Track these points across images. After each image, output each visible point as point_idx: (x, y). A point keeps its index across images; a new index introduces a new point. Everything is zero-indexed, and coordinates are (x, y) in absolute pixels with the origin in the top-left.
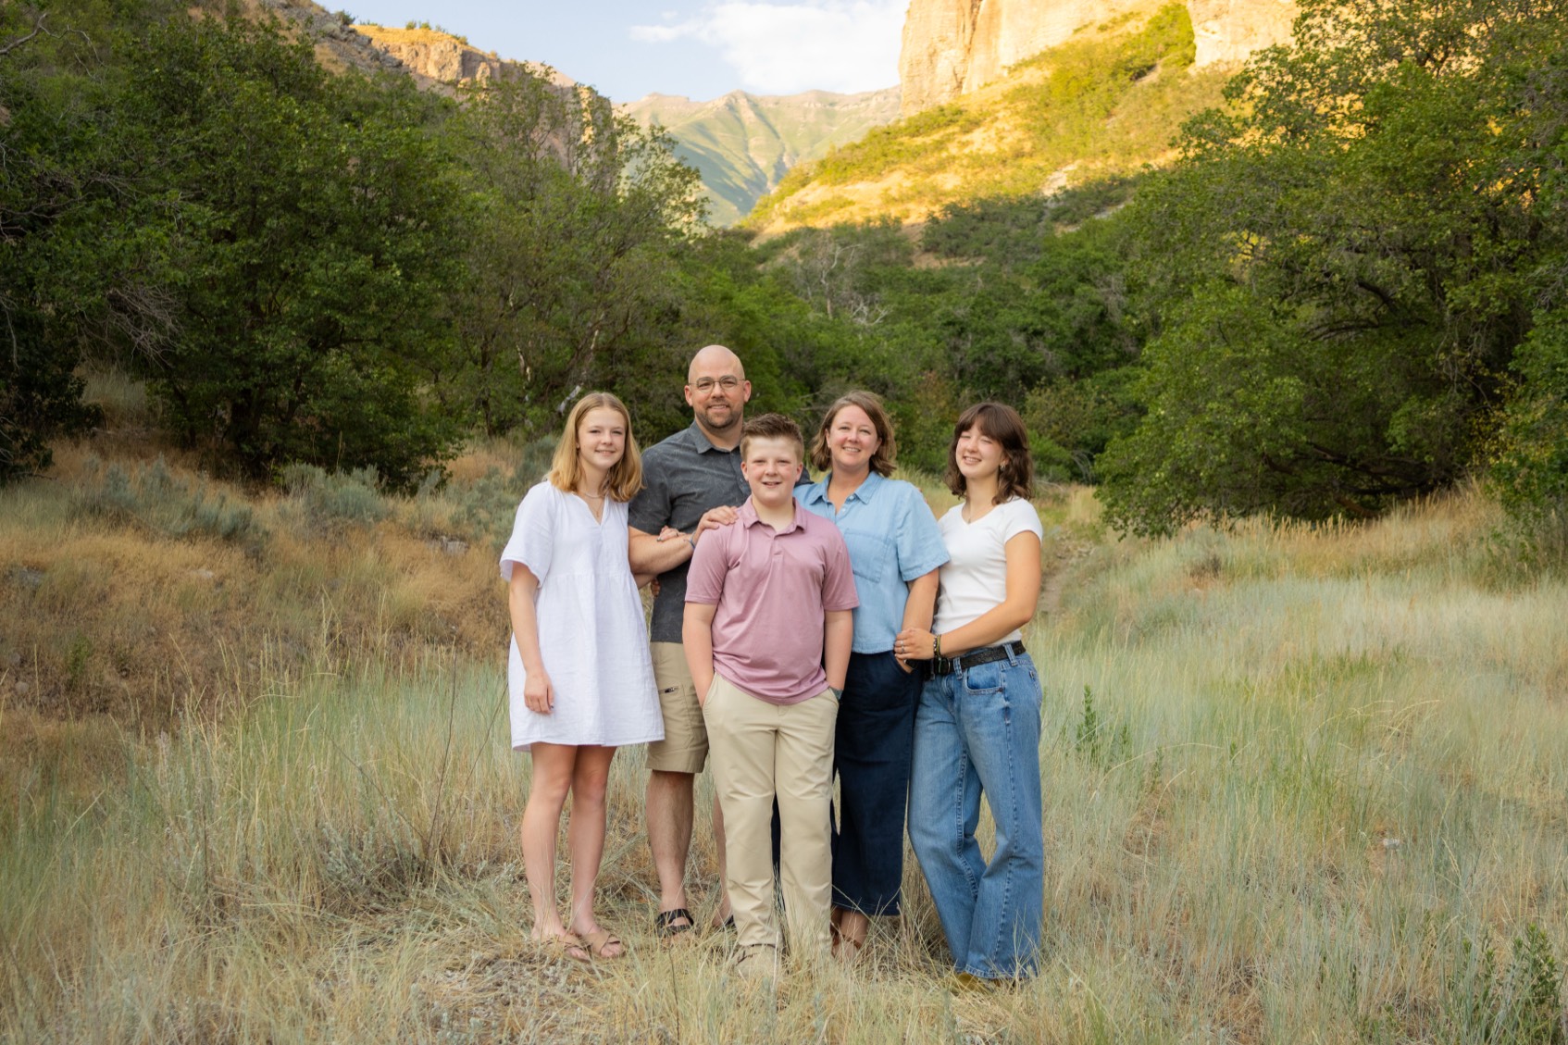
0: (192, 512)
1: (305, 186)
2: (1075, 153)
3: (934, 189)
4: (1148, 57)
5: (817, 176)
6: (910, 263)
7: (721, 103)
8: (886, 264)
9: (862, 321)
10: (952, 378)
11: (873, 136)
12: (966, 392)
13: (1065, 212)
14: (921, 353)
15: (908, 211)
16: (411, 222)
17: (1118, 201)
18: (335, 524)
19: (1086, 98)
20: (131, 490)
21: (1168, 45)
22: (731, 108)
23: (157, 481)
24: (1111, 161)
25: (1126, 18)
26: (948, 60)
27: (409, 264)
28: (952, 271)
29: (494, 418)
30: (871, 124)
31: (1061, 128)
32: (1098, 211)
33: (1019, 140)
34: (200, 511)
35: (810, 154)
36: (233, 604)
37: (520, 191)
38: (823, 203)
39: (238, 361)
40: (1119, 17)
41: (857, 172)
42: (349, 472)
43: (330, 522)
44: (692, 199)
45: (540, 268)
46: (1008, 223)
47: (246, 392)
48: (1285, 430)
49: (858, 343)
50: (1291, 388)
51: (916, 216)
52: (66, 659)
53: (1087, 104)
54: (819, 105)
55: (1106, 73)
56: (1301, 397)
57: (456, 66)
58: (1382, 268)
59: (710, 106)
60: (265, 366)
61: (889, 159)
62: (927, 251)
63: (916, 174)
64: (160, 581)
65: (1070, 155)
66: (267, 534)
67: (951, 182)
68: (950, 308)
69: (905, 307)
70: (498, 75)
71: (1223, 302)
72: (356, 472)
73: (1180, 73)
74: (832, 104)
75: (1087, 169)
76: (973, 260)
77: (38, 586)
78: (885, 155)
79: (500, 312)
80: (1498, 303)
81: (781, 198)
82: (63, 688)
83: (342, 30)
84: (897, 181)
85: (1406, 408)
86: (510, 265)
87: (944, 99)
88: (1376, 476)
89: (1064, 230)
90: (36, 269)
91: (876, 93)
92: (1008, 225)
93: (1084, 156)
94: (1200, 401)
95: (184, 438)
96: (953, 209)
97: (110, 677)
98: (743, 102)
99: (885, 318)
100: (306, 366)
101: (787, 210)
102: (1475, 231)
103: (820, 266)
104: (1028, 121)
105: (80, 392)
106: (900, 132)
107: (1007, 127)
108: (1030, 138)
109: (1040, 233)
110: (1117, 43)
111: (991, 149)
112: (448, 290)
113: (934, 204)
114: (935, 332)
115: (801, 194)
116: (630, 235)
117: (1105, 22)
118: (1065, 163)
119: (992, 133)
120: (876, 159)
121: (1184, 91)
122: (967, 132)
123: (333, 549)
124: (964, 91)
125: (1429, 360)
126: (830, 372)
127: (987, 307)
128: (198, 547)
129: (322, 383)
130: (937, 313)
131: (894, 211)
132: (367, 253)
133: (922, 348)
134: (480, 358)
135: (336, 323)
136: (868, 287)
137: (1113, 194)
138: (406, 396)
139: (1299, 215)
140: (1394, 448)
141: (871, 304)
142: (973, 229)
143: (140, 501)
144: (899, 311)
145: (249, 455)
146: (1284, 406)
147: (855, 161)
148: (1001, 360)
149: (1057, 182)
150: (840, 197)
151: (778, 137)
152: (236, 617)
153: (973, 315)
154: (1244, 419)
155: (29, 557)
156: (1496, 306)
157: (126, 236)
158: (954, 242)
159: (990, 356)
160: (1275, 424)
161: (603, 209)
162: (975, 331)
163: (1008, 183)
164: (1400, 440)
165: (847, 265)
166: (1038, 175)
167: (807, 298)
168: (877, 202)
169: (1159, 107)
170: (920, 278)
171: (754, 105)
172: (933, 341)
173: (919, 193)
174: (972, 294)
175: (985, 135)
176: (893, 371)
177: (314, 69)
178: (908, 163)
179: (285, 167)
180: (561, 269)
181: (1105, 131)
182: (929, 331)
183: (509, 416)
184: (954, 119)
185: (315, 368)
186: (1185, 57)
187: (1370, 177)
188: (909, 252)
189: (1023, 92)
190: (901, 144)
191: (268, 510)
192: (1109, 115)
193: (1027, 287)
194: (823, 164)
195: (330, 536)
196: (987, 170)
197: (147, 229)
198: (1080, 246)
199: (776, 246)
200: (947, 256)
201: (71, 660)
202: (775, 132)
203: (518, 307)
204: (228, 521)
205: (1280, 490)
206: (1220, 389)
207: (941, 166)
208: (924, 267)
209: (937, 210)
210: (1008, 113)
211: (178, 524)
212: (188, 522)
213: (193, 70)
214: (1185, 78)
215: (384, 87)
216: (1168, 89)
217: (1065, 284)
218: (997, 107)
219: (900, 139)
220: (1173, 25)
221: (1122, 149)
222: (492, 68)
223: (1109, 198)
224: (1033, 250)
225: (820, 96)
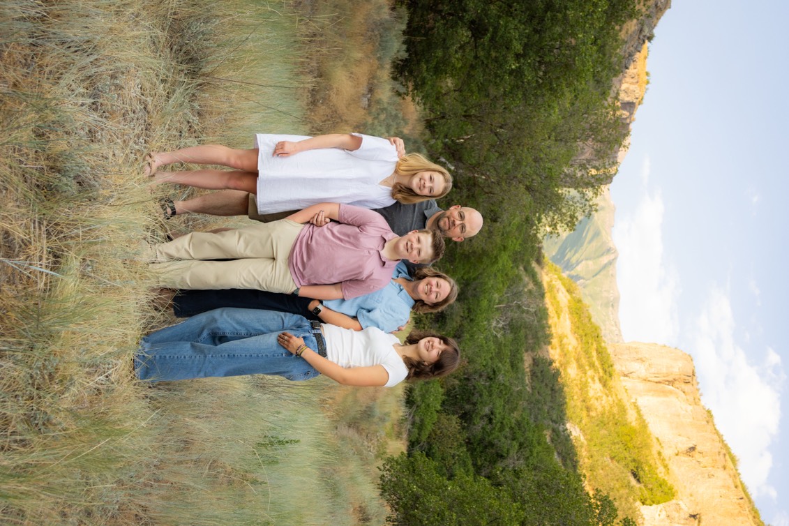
1: (559, 15)
2: (591, 440)
3: (568, 363)
4: (644, 479)
5: (573, 298)
6: (527, 351)
7: (611, 245)
8: (526, 337)
9: (494, 324)
10: (464, 374)
11: (596, 329)
12: (457, 382)
13: (557, 435)
14: (478, 356)
15: (556, 348)
16: (541, 73)
17: (564, 465)
18: (376, 36)
19: (621, 446)
21: (652, 490)
22: (609, 250)
24: (586, 460)
25: (666, 466)
26: (639, 369)
27: (518, 73)
28: (523, 374)
29: (435, 122)
30: (603, 328)
31: (603, 432)
32: (559, 453)
33: (596, 409)
35: (585, 294)
37: (560, 133)
38: (558, 302)
40: (666, 462)
41: (576, 320)
42: (404, 43)
43: (376, 33)
44: (558, 227)
45: (518, 145)
46: (551, 404)
49: (482, 322)
51: (554, 353)
53: (617, 446)
54: (612, 298)
55: (634, 456)
57: (627, 99)
59: (609, 239)
61: (584, 338)
62: (534, 360)
63: (576, 353)
65: (589, 437)
67: (572, 372)
68: (503, 372)
69: (503, 348)
70: (623, 122)
71: (511, 520)
72: (404, 47)
73: (636, 497)
74: (612, 305)
75: (582, 447)
76: (529, 385)
78: (585, 335)
79: (493, 124)
81: (560, 279)
83: (644, 36)
84: (572, 342)
86: (519, 129)
87: (617, 367)
89: (547, 435)
91: (619, 330)
92: (549, 404)
93: (589, 445)
94: (456, 509)
96: (557, 374)
98: (612, 257)
99: (496, 336)
100: (461, 18)
101: (554, 282)
103: (524, 300)
104: (607, 414)
106: (599, 343)
107: (603, 402)
108: (598, 415)
109: (545, 422)
110: (651, 462)
111: (591, 393)
112: (505, 95)
113: (560, 363)
114: (490, 364)
115: (563, 289)
116: (537, 194)
117: (663, 454)
118: (585, 435)
119: (599, 394)
120: (583, 330)
121: (626, 499)
122: (600, 380)
123: (362, 35)
124: (622, 378)
126: (466, 307)
127: (504, 392)
129: (452, 27)
130: (500, 365)
131: (555, 341)
132: (523, 50)
133: (480, 357)
134: (467, 114)
135: (485, 34)
136: (513, 327)
137: (568, 462)
138: (446, 73)
141: (504, 328)
142: (546, 385)
144: (500, 344)
147: (582, 319)
148: (475, 401)
149: (574, 430)
150: (562, 311)
151: (593, 276)
153: (499, 385)
158: (539, 374)
159: (477, 395)
161: (551, 179)
162: (490, 386)
163: (573, 403)
165: (524, 315)
166: (578, 420)
167: (506, 293)
168: (560, 331)
169: (617, 486)
170: (519, 356)
171: (610, 263)
172: (484, 363)
173: (566, 355)
174: (511, 384)
175: (598, 390)
176: (467, 341)
177: (623, 19)
178: (582, 348)
179: (569, 4)
180: (518, 157)
181: (603, 456)
182: (490, 361)
183: (437, 130)
184: (607, 373)
185: (460, 24)
186: (646, 500)
188: (533, 350)
189: (623, 410)
190: (592, 344)
192: (612, 458)
193: (515, 415)
194: (579, 301)
195: (369, 33)
196: (579, 392)
198: (539, 444)
199: (534, 277)
200: (531, 371)
202: (596, 275)
203: (496, 134)
206: (463, 520)
207: (580, 367)
208: (525, 358)
209: (556, 365)
210: (611, 403)
214: (634, 500)
215: (614, 59)
216: (627, 491)
217: (518, 435)
218: (614, 396)
219: (594, 343)
220: (663, 493)
221: (593, 467)
222: (626, 119)
223: (565, 461)
224: (536, 418)
225: (617, 299)
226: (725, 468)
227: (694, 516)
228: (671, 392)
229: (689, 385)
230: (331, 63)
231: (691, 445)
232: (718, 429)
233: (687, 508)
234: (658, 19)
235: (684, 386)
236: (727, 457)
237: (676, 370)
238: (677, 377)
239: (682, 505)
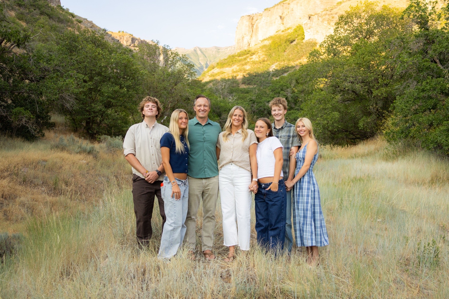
0: (80, 147)
1: (103, 69)
2: (277, 61)
3: (244, 69)
4: (293, 38)
5: (217, 66)
6: (239, 87)
7: (193, 49)
8: (233, 87)
9: (230, 100)
10: (252, 113)
11: (230, 57)
12: (255, 117)
13: (275, 74)
15: (238, 75)
16: (128, 78)
17: (287, 72)
18: (113, 149)
19: (279, 48)
20: (65, 142)
21: (298, 35)
22: (195, 50)
23: (72, 139)
24: (285, 62)
25: (288, 29)
26: (247, 39)
27: (128, 87)
28: (249, 88)
30: (228, 54)
31: (274, 55)
32: (283, 74)
33: (264, 58)
34: (82, 147)
35: (214, 61)
36: (91, 169)
37: (152, 70)
38: (218, 73)
39: (87, 111)
40: (286, 28)
41: (226, 65)
42: (115, 137)
43: (112, 149)
44: (192, 72)
46: (262, 77)
47: (89, 118)
48: (335, 124)
49: (230, 105)
50: (336, 115)
51: (240, 76)
52: (53, 182)
53: (280, 49)
54: (216, 50)
55: (284, 42)
56: (339, 117)
57: (130, 41)
58: (358, 87)
59: (190, 50)
60: (94, 112)
61: (233, 62)
62: (243, 84)
63: (240, 66)
64: (74, 163)
65: (276, 61)
66: (98, 152)
67: (248, 67)
68: (251, 97)
69: (240, 97)
70: (140, 43)
71: (320, 95)
72: (117, 137)
73: (301, 42)
74: (219, 50)
75: (280, 64)
76: (254, 86)
77: (45, 165)
80: (385, 94)
81: (208, 72)
82: (53, 189)
83: (105, 33)
84: (235, 67)
85: (363, 119)
86: (150, 88)
87: (246, 48)
88: (354, 135)
89: (275, 79)
90: (43, 90)
91: (229, 47)
92: (262, 78)
93: (279, 61)
94: (315, 118)
95: (74, 129)
96: (249, 74)
97: (64, 186)
98: (198, 49)
99: (235, 100)
100: (104, 112)
101: (210, 75)
102: (379, 78)
103: (219, 87)
104: (266, 53)
105: (50, 119)
106: (236, 56)
107: (261, 55)
108: (266, 57)
109: (269, 79)
110: (286, 35)
111: (257, 60)
112: (137, 93)
114: (248, 102)
115: (213, 71)
116: (179, 80)
117: (283, 30)
118: (275, 63)
119: (257, 56)
120: (230, 62)
121: (302, 46)
122: (251, 56)
123: (113, 155)
124: (250, 46)
125: (368, 108)
126: (224, 112)
127: (260, 97)
128: (82, 155)
129: (108, 116)
130: (248, 98)
131: (235, 74)
132: (118, 85)
133: (245, 106)
135: (111, 102)
136: (231, 92)
137: (286, 70)
138: (127, 119)
139: (338, 74)
140: (360, 128)
141: (232, 96)
142: (253, 78)
143: (68, 144)
145: (91, 133)
146: (335, 118)
147: (225, 63)
148: (263, 109)
149: (273, 68)
150: (222, 71)
152: (92, 172)
153: (256, 98)
154: (326, 122)
155: (43, 158)
156: (385, 95)
157: (63, 82)
158: (249, 81)
159: (261, 108)
160: (333, 123)
161: (172, 75)
162: (257, 102)
163: (261, 68)
164: (361, 126)
165: (226, 87)
166: (268, 66)
167: (216, 95)
168: (231, 72)
169: (296, 50)
170: (243, 90)
171: (200, 50)
172: (247, 105)
173: (241, 70)
174: (255, 94)
177: (104, 42)
178: (238, 63)
179: (99, 65)
180: (162, 88)
181: (284, 55)
184: (249, 53)
185: (106, 112)
186: (302, 38)
187: (354, 65)
188: (238, 84)
189: (265, 46)
190: (236, 59)
191: (97, 146)
192: (285, 51)
193: (268, 92)
194: (218, 64)
195: (112, 152)
196: (257, 65)
197: (69, 80)
198: (280, 82)
199: (207, 83)
200: (247, 85)
201: (54, 182)
202: (205, 56)
204: (89, 149)
205: (333, 139)
206: (320, 115)
207: (246, 64)
208: (243, 87)
209: (245, 74)
210: (261, 51)
211: (77, 150)
212: (79, 149)
213: (75, 42)
214: (302, 43)
215: (115, 46)
216: (298, 45)
217: (278, 91)
218: (259, 50)
219: (236, 58)
220: (299, 30)
221: (288, 59)
222: (139, 42)
223: (285, 71)
224: (267, 83)
225: (216, 48)
226: (289, 4)
227: (310, 17)
228: (257, 26)
229: (254, 18)
230: (126, 169)
231: (279, 18)
232: (272, 6)
233: (306, 20)
234: (97, 27)
235: (254, 20)
236: (284, 3)
237: (247, 23)
238: (250, 23)
239: (305, 22)
